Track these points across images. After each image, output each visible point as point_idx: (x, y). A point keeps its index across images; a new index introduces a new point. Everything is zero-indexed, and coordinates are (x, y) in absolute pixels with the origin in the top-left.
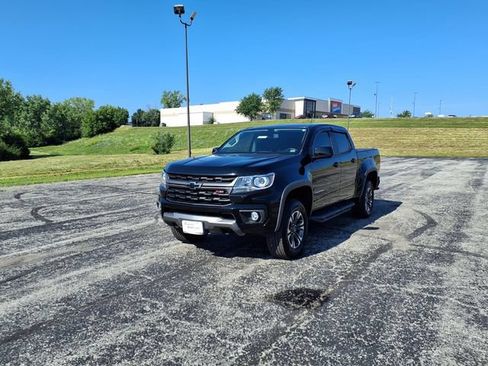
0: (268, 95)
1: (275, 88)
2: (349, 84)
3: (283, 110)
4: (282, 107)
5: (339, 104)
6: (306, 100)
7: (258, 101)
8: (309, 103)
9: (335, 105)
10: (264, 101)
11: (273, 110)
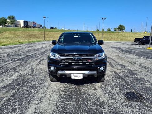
0: (9, 18)
1: (12, 16)
2: (44, 17)
3: (16, 24)
4: (15, 23)
5: (36, 23)
6: (24, 21)
7: (6, 20)
8: (25, 22)
9: (34, 24)
10: (8, 20)
11: (12, 24)
